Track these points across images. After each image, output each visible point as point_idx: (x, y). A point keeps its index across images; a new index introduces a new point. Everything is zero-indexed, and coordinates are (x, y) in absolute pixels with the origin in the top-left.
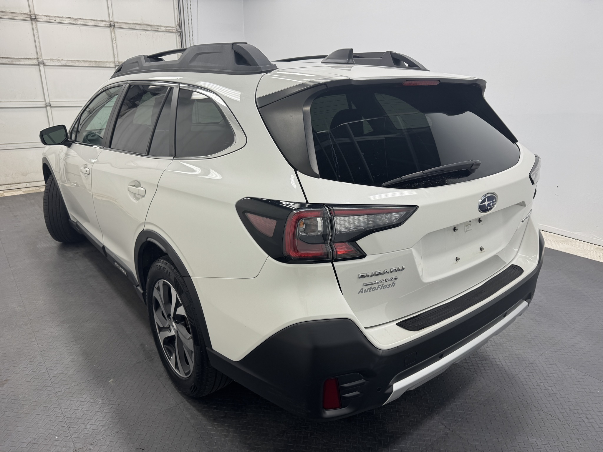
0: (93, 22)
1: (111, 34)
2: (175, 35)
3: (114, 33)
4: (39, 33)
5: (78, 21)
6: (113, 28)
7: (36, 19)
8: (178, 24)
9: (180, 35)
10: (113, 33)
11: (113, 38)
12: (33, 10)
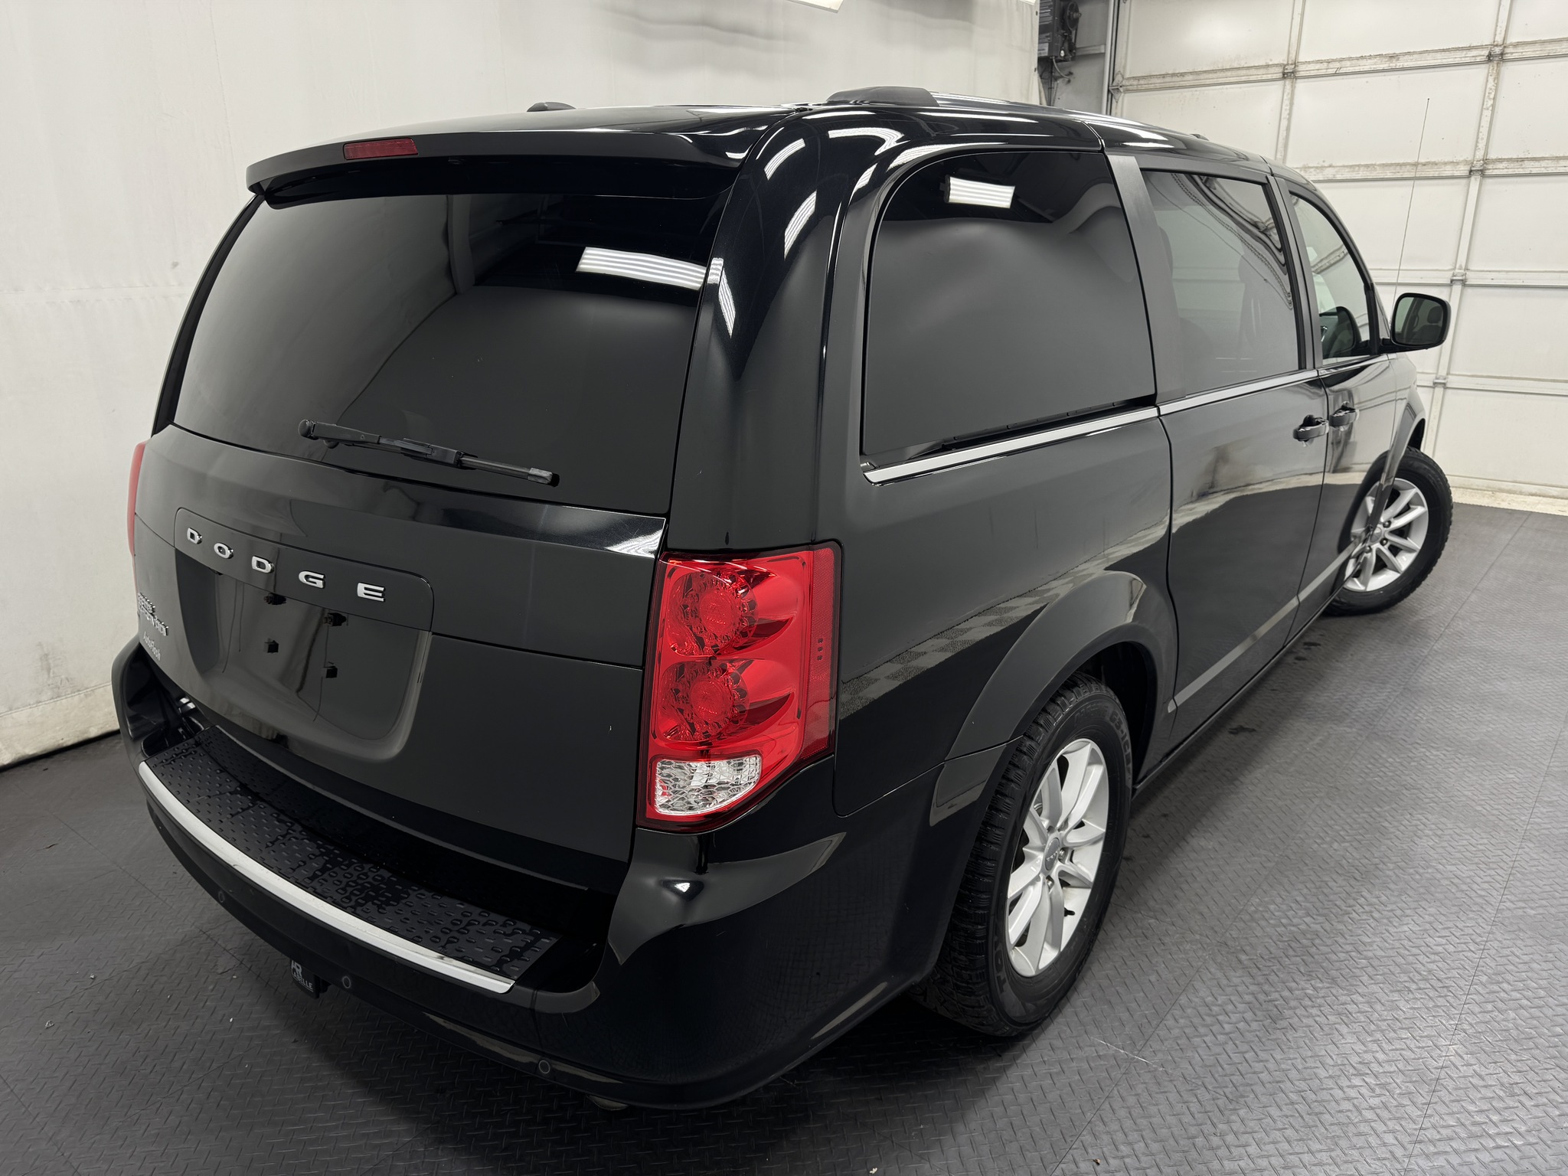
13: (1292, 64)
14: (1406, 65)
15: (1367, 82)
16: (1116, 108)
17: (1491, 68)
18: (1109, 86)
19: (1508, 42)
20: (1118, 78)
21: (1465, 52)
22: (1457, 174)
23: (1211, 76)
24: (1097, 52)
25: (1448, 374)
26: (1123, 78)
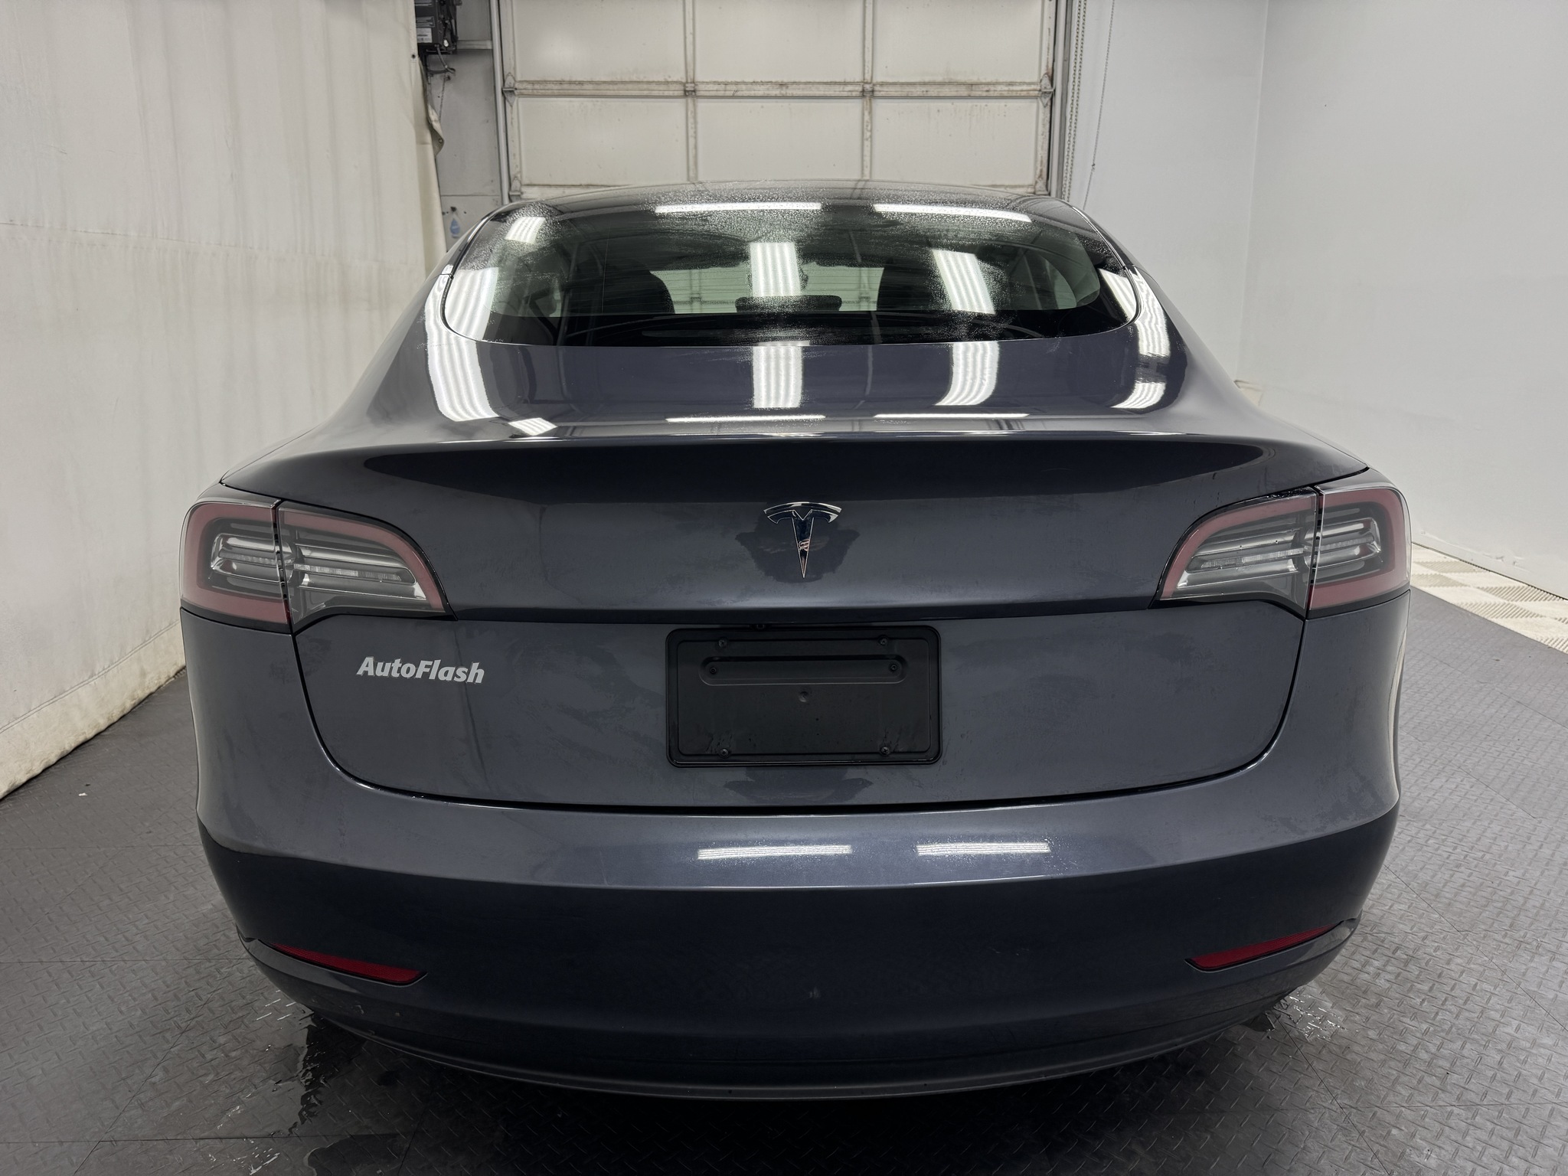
0: (821, 87)
1: (863, 114)
2: (1035, 105)
3: (870, 113)
4: (699, 126)
5: (787, 87)
6: (870, 100)
7: (694, 91)
8: (1047, 74)
9: (1049, 104)
10: (866, 113)
11: (865, 124)
12: (692, 72)
13: (691, 83)
14: (795, 93)
15: (762, 107)
16: (512, 113)
17: (865, 103)
18: (502, 87)
19: (874, 81)
20: (509, 81)
21: (842, 87)
23: (611, 87)
24: (483, 48)
26: (514, 78)
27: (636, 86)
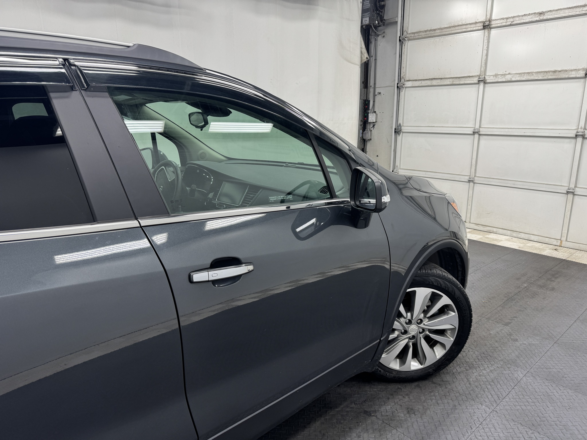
13: (488, 21)
14: (549, 17)
15: (528, 28)
16: (404, 48)
18: (400, 37)
20: (405, 33)
22: (578, 76)
23: (448, 30)
24: (395, 21)
25: (576, 187)
26: (407, 33)
27: (459, 28)
